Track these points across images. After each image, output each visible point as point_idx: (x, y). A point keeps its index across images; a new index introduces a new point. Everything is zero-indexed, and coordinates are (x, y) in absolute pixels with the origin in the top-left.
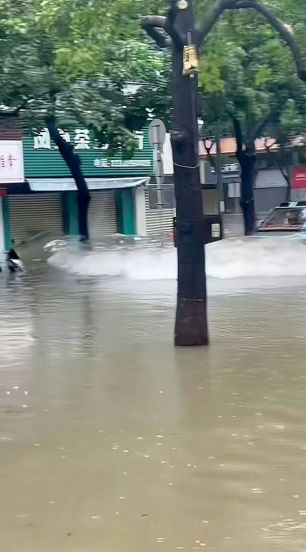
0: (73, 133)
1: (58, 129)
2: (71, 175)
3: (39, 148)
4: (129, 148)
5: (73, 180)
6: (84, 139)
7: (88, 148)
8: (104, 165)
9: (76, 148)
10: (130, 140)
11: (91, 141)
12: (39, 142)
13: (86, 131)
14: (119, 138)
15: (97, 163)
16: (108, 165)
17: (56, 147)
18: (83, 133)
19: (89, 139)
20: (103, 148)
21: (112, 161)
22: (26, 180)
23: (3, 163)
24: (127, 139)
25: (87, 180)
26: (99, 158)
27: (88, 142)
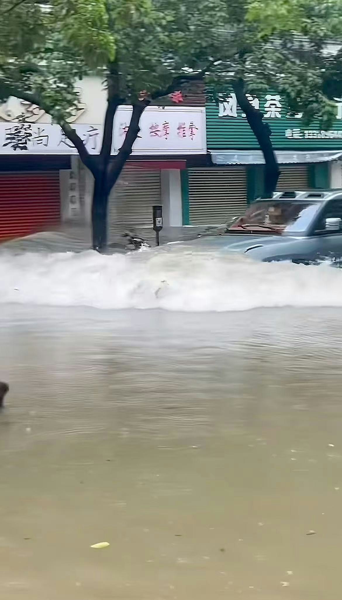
0: (263, 99)
1: (247, 95)
2: (259, 146)
3: (224, 116)
4: (325, 118)
5: (260, 152)
6: (274, 106)
7: (279, 116)
8: (296, 136)
9: (266, 116)
10: (328, 108)
11: (283, 109)
12: (225, 109)
13: (278, 98)
14: (315, 105)
15: (288, 133)
16: (300, 136)
17: (244, 115)
18: (274, 100)
19: (280, 106)
20: (296, 116)
21: (306, 132)
22: (208, 152)
23: (184, 132)
24: (324, 107)
25: (276, 152)
26: (292, 127)
27: (280, 110)
